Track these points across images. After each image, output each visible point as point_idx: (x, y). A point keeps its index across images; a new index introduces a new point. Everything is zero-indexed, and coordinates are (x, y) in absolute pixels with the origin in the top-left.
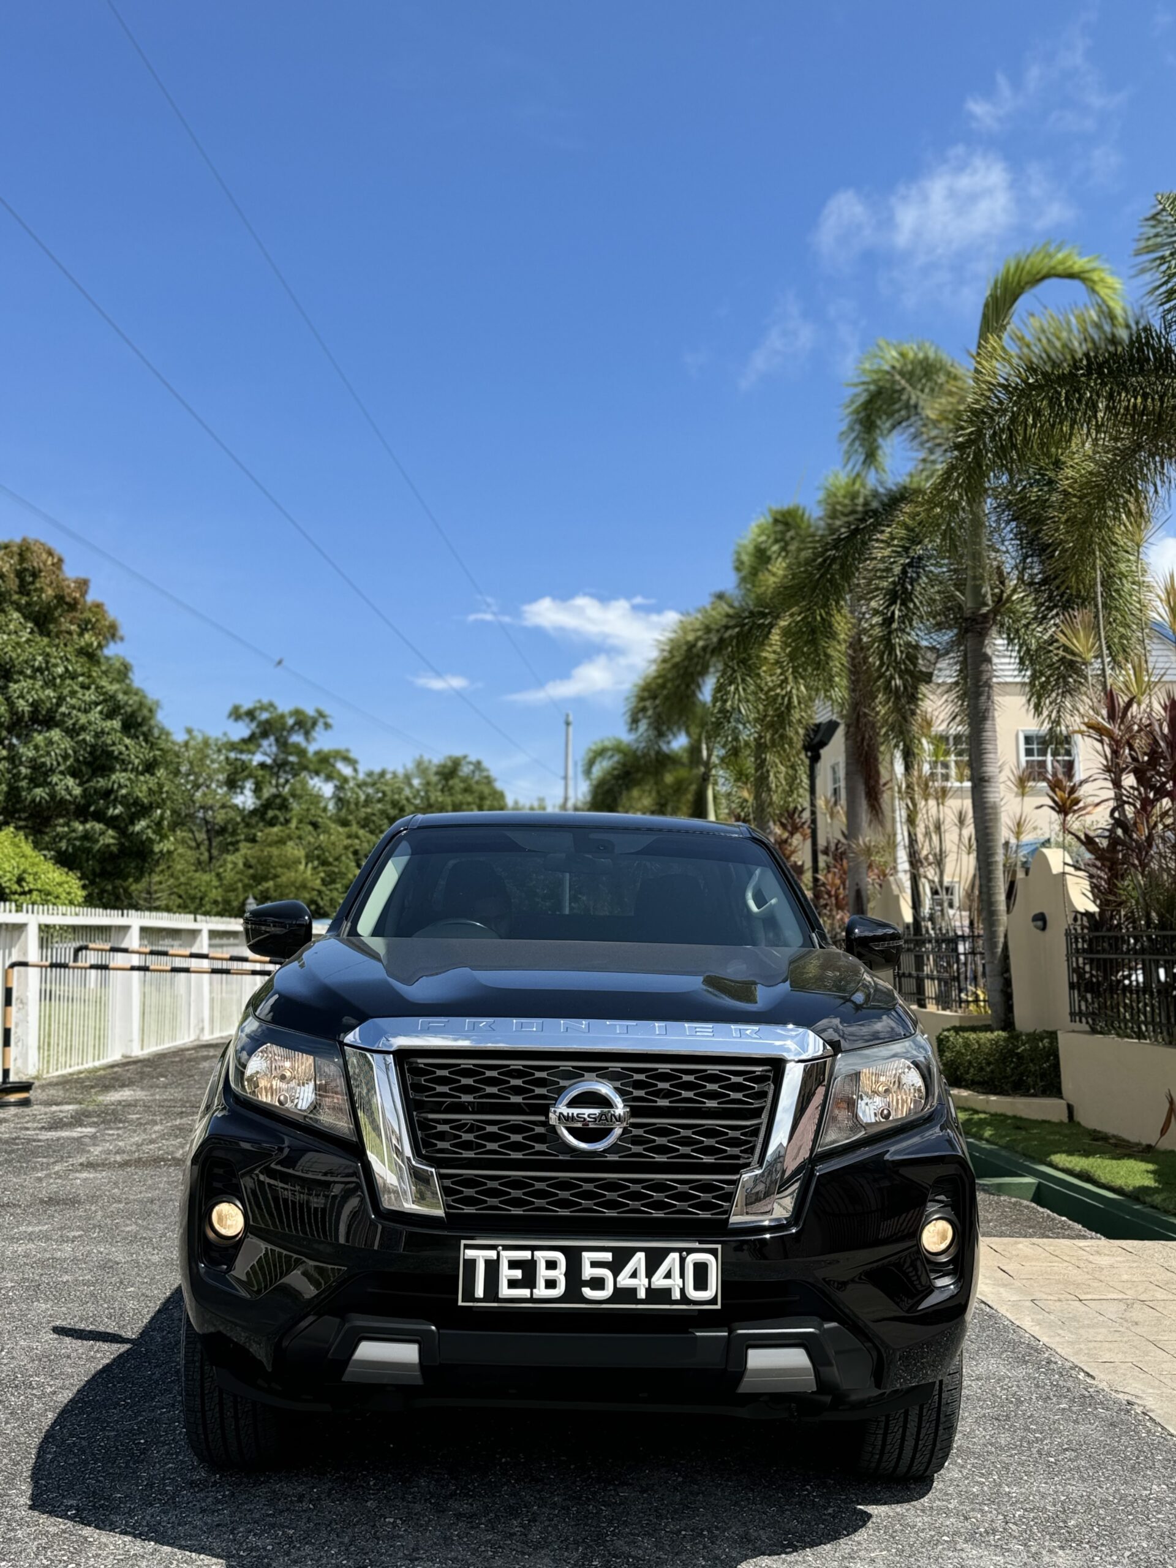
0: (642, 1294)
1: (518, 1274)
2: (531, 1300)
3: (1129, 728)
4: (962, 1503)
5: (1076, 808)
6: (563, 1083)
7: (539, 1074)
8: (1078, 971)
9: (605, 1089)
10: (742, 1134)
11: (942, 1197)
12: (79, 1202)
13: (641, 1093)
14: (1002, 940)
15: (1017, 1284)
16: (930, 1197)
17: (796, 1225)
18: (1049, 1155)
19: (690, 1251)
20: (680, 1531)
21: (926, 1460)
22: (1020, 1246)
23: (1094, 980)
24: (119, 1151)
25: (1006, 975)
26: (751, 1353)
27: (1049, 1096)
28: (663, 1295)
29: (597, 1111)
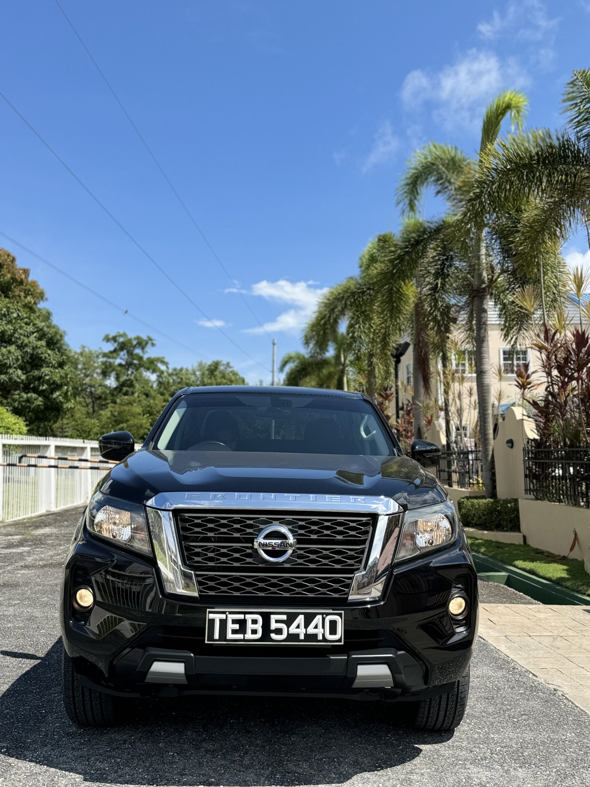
0: (302, 637)
1: (237, 627)
2: (244, 640)
3: (555, 345)
4: (469, 743)
5: (529, 386)
6: (261, 526)
7: (249, 522)
8: (529, 468)
9: (284, 529)
10: (355, 553)
11: (460, 586)
12: (19, 586)
13: (302, 532)
14: (491, 453)
15: (498, 627)
16: (453, 585)
17: (383, 600)
18: (514, 561)
19: (327, 614)
20: (322, 759)
21: (450, 721)
22: (499, 608)
23: (537, 473)
24: (42, 559)
25: (493, 471)
26: (360, 668)
27: (514, 531)
28: (313, 637)
29: (279, 541)
